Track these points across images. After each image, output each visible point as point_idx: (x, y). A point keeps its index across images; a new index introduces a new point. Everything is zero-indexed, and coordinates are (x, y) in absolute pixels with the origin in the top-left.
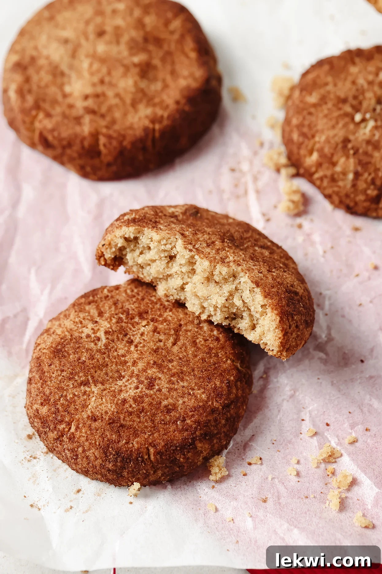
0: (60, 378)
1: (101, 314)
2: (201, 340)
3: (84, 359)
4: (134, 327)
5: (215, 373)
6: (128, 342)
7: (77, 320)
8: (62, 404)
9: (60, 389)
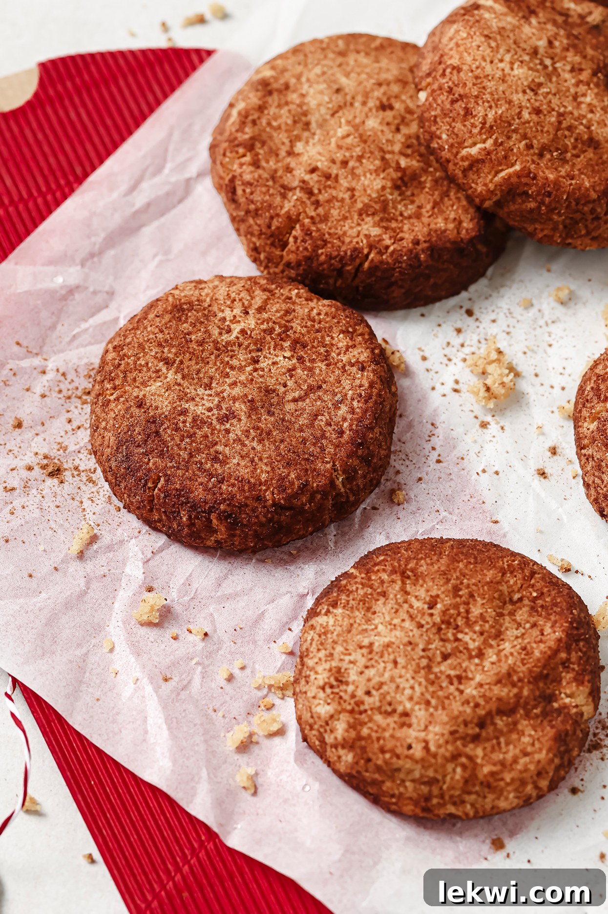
0: (151, 336)
1: (260, 310)
2: (324, 420)
3: (193, 337)
4: (275, 350)
5: (300, 464)
6: (253, 359)
7: (233, 295)
8: (128, 364)
9: (141, 346)
